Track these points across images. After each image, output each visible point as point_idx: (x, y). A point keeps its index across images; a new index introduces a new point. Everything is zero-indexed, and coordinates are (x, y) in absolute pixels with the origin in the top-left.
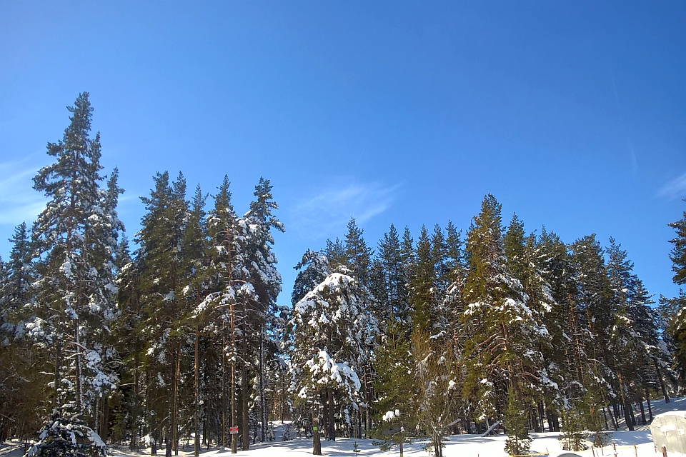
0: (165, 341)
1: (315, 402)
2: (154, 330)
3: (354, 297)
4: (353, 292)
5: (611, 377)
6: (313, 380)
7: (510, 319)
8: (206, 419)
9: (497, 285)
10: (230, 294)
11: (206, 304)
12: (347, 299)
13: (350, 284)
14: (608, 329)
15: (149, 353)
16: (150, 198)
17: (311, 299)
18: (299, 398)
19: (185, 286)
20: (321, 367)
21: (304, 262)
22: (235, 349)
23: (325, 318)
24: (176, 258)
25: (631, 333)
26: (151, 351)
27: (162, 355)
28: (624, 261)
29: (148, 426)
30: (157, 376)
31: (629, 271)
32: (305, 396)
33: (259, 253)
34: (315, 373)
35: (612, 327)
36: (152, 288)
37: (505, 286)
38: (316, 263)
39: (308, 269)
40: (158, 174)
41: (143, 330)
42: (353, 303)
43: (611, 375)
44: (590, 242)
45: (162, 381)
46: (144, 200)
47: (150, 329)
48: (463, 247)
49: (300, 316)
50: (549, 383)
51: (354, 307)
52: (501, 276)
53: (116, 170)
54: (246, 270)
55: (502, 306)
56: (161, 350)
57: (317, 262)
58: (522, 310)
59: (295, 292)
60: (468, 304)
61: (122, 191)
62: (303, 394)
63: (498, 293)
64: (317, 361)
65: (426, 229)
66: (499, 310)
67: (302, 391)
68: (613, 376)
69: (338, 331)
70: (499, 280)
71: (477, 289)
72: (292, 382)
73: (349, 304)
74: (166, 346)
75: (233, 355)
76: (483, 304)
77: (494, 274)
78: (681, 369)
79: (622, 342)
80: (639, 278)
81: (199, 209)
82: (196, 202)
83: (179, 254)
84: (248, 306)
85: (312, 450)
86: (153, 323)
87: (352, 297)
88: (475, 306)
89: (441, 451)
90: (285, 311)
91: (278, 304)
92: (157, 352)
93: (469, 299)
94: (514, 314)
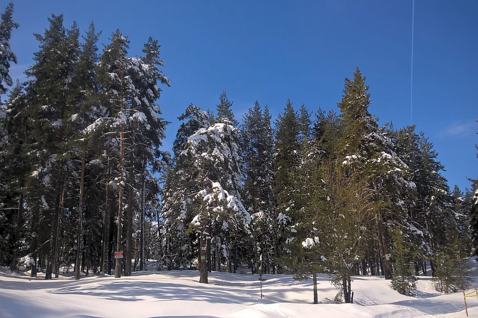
0: (50, 166)
1: (204, 233)
2: (40, 153)
3: (235, 145)
4: (236, 140)
5: (428, 236)
6: (208, 208)
7: (388, 170)
8: (85, 251)
9: (370, 141)
10: (121, 119)
11: (96, 126)
12: (230, 146)
13: (232, 133)
14: (426, 198)
15: (33, 175)
16: (44, 36)
17: (203, 134)
18: (193, 225)
19: (74, 114)
20: (216, 197)
21: (188, 114)
22: (124, 174)
23: (218, 152)
24: (66, 87)
25: (444, 203)
26: (35, 173)
27: (47, 179)
28: (431, 150)
29: (28, 247)
30: (40, 199)
31: (434, 159)
32: (198, 224)
33: (150, 91)
34: (209, 201)
35: (430, 197)
36: (39, 114)
37: (379, 142)
38: (198, 117)
39: (190, 121)
40: (53, 16)
41: (29, 153)
42: (235, 150)
43: (428, 234)
44: (411, 131)
45: (45, 204)
46: (38, 37)
47: (36, 153)
48: (312, 126)
49: (193, 148)
50: (415, 231)
51: (236, 153)
52: (375, 134)
53: (11, 5)
54: (138, 100)
55: (379, 159)
56: (46, 174)
57: (199, 115)
58: (399, 163)
59: (176, 141)
60: (345, 156)
61: (17, 26)
62: (196, 222)
63: (373, 148)
64: (210, 191)
65: (291, 102)
66: (376, 162)
67: (196, 218)
68: (430, 235)
69: (229, 167)
70: (373, 137)
71: (353, 144)
72: (182, 211)
73: (232, 150)
74: (51, 171)
75: (122, 179)
76: (360, 156)
77: (367, 133)
78: (476, 234)
79: (438, 209)
80: (442, 164)
81: (91, 44)
82: (89, 37)
83: (69, 84)
84: (136, 141)
85: (198, 278)
86: (39, 148)
87: (234, 144)
88: (352, 158)
89: (350, 284)
90: (168, 156)
91: (161, 149)
92: (41, 175)
93: (346, 151)
94: (392, 166)
